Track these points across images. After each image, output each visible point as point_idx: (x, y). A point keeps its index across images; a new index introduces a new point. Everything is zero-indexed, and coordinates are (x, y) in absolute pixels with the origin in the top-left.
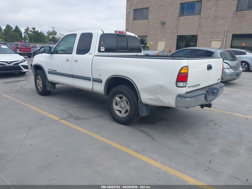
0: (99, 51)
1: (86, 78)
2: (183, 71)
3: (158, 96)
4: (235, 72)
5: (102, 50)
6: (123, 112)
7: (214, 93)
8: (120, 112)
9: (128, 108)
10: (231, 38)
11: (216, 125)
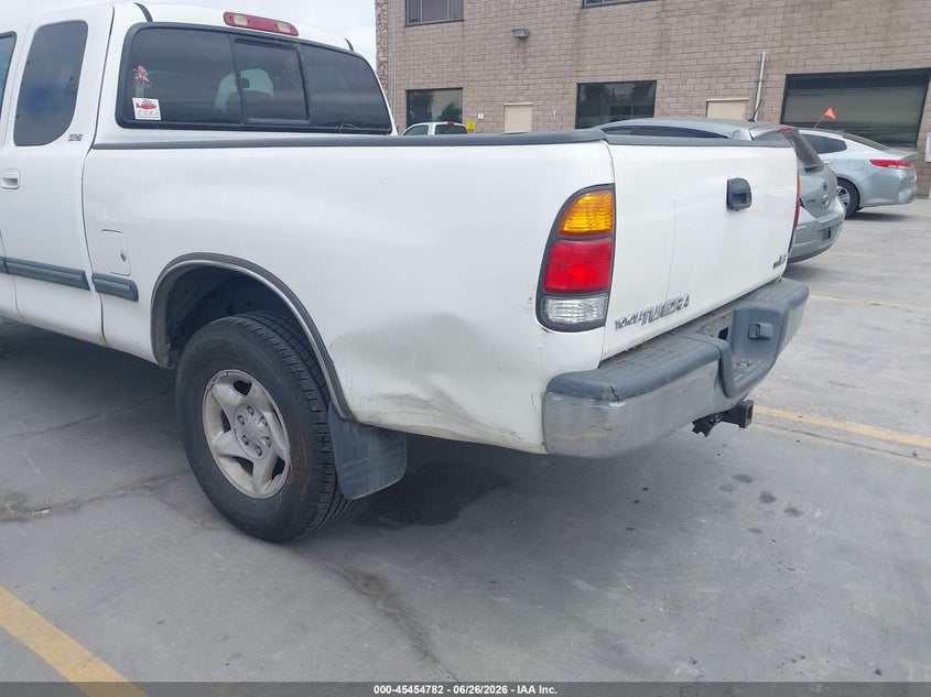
0: (125, 118)
1: (61, 277)
2: (579, 223)
3: (440, 381)
4: (816, 222)
5: (140, 114)
6: (262, 466)
7: (761, 339)
8: (247, 465)
9: (282, 447)
10: (782, 90)
11: (773, 504)
